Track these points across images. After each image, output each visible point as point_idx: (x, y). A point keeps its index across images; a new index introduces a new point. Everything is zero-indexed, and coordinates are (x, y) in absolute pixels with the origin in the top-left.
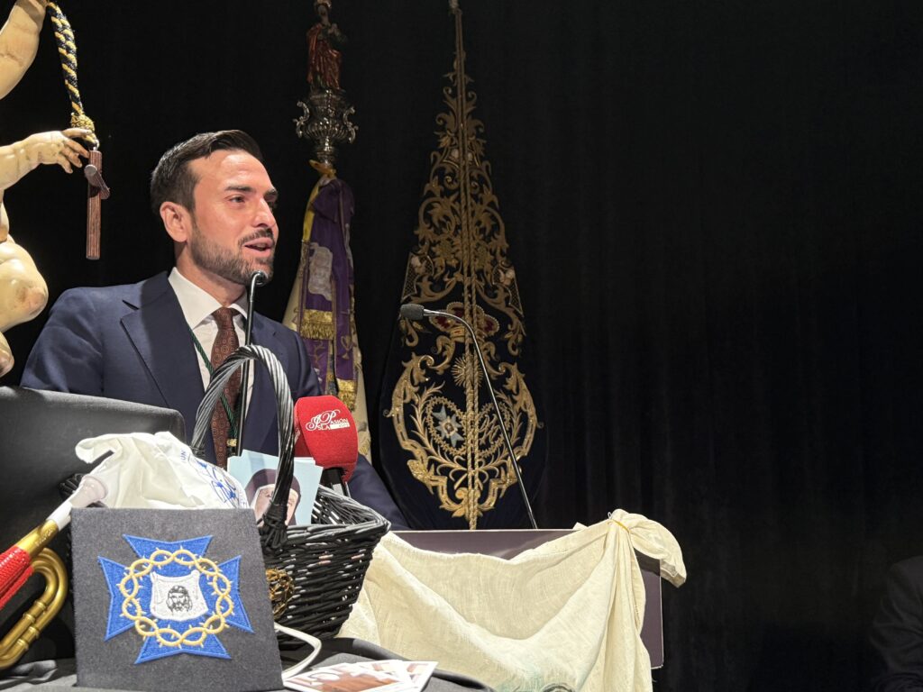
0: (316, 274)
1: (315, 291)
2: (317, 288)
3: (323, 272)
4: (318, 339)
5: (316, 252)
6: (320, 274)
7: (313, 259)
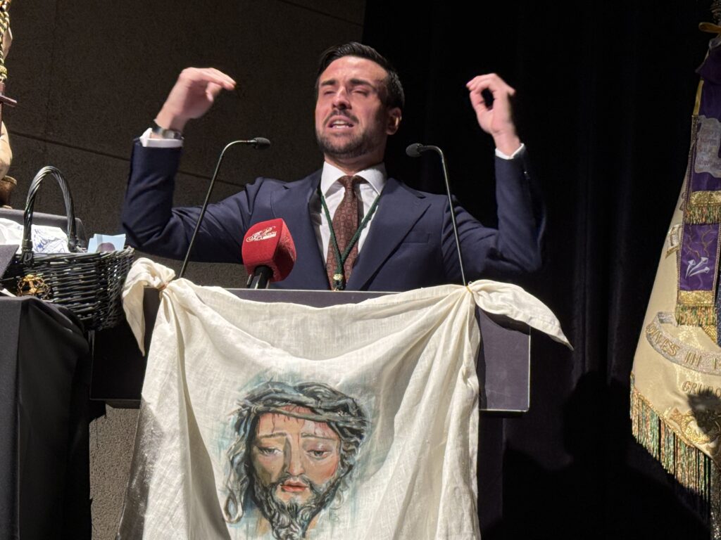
0: (701, 151)
1: (702, 169)
2: (701, 166)
3: (708, 146)
4: (705, 224)
5: (702, 126)
6: (705, 150)
7: (699, 135)
